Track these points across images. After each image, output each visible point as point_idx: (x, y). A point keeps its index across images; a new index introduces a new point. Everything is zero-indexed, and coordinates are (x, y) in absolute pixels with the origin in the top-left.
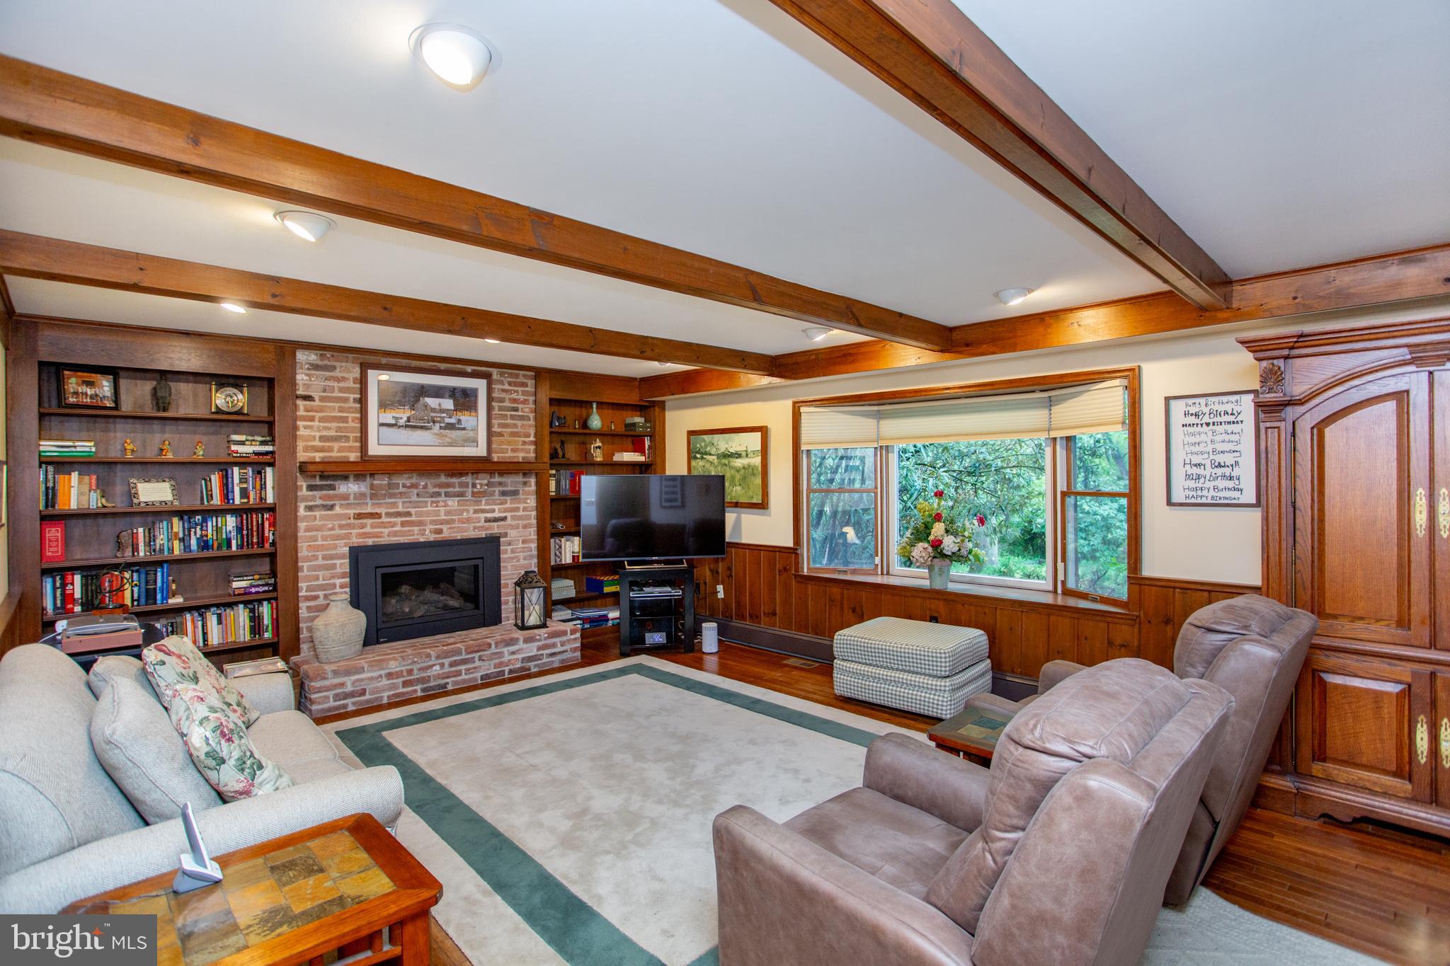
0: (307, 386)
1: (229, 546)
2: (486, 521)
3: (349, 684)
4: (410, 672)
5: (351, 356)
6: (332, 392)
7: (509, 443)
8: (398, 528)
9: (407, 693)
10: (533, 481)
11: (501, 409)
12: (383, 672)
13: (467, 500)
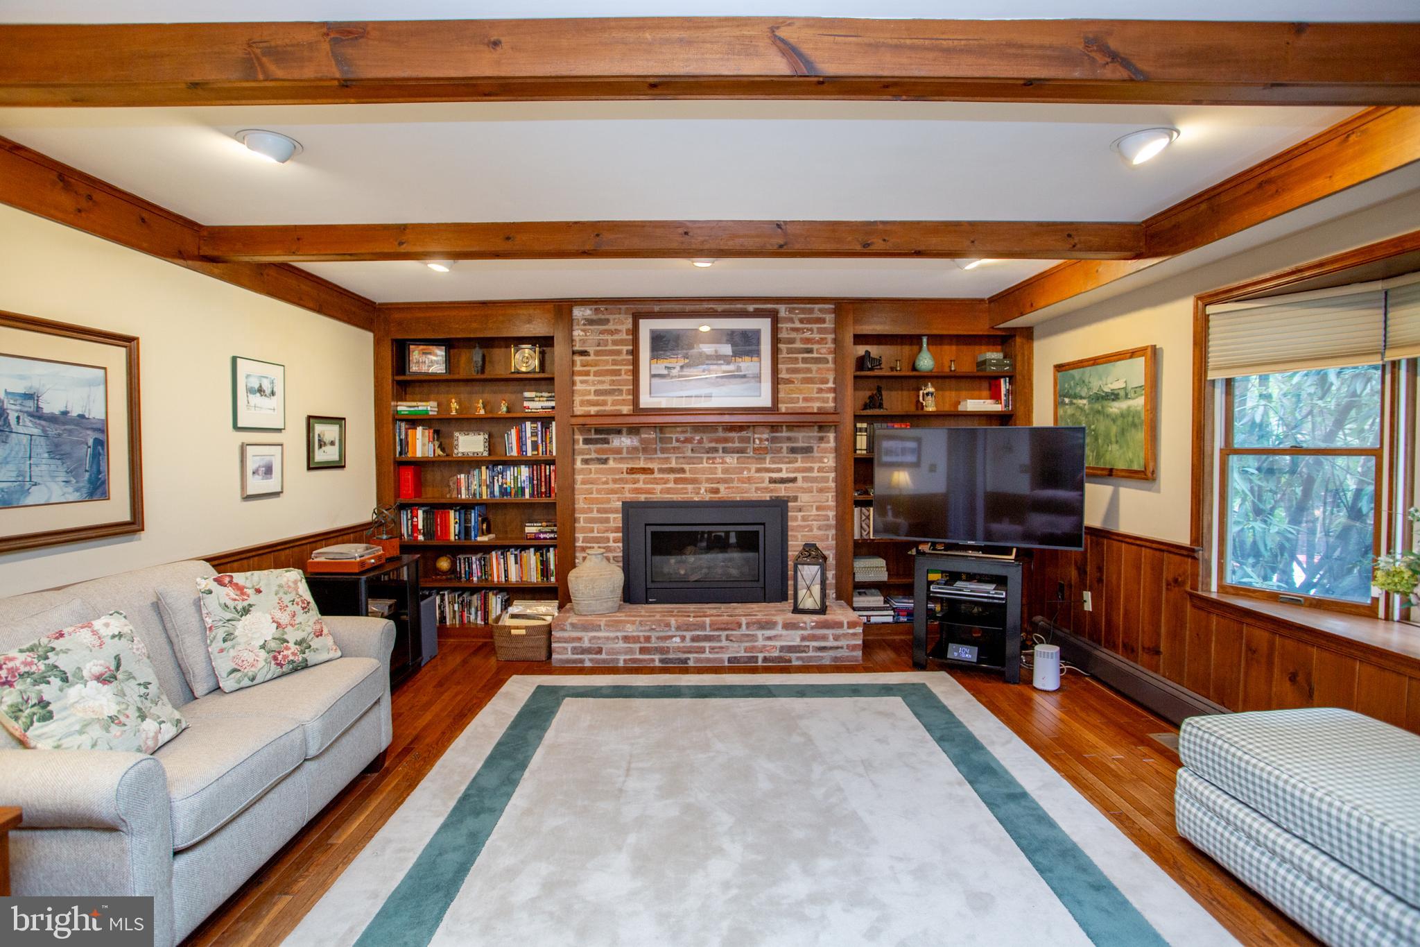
0: (583, 341)
1: (523, 494)
2: (770, 482)
3: (586, 640)
4: (648, 639)
5: (623, 307)
6: (606, 346)
7: (800, 391)
8: (671, 485)
9: (644, 660)
10: (831, 436)
11: (790, 351)
12: (620, 634)
13: (749, 457)
